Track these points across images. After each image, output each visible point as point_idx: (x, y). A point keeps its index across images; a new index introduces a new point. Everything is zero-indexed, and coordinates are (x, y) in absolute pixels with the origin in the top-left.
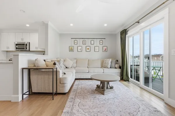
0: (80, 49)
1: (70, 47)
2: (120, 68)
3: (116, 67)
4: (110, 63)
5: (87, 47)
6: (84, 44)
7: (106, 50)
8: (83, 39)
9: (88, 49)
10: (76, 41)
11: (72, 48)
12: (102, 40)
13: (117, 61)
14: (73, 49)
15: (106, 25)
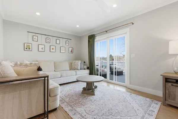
0: (42, 49)
1: (25, 44)
2: (88, 68)
3: (85, 68)
4: (80, 65)
5: (52, 47)
6: (47, 42)
7: (71, 51)
8: (47, 36)
9: (53, 49)
10: (37, 37)
11: (29, 46)
12: (68, 40)
13: (85, 62)
14: (31, 48)
15: (78, 26)
